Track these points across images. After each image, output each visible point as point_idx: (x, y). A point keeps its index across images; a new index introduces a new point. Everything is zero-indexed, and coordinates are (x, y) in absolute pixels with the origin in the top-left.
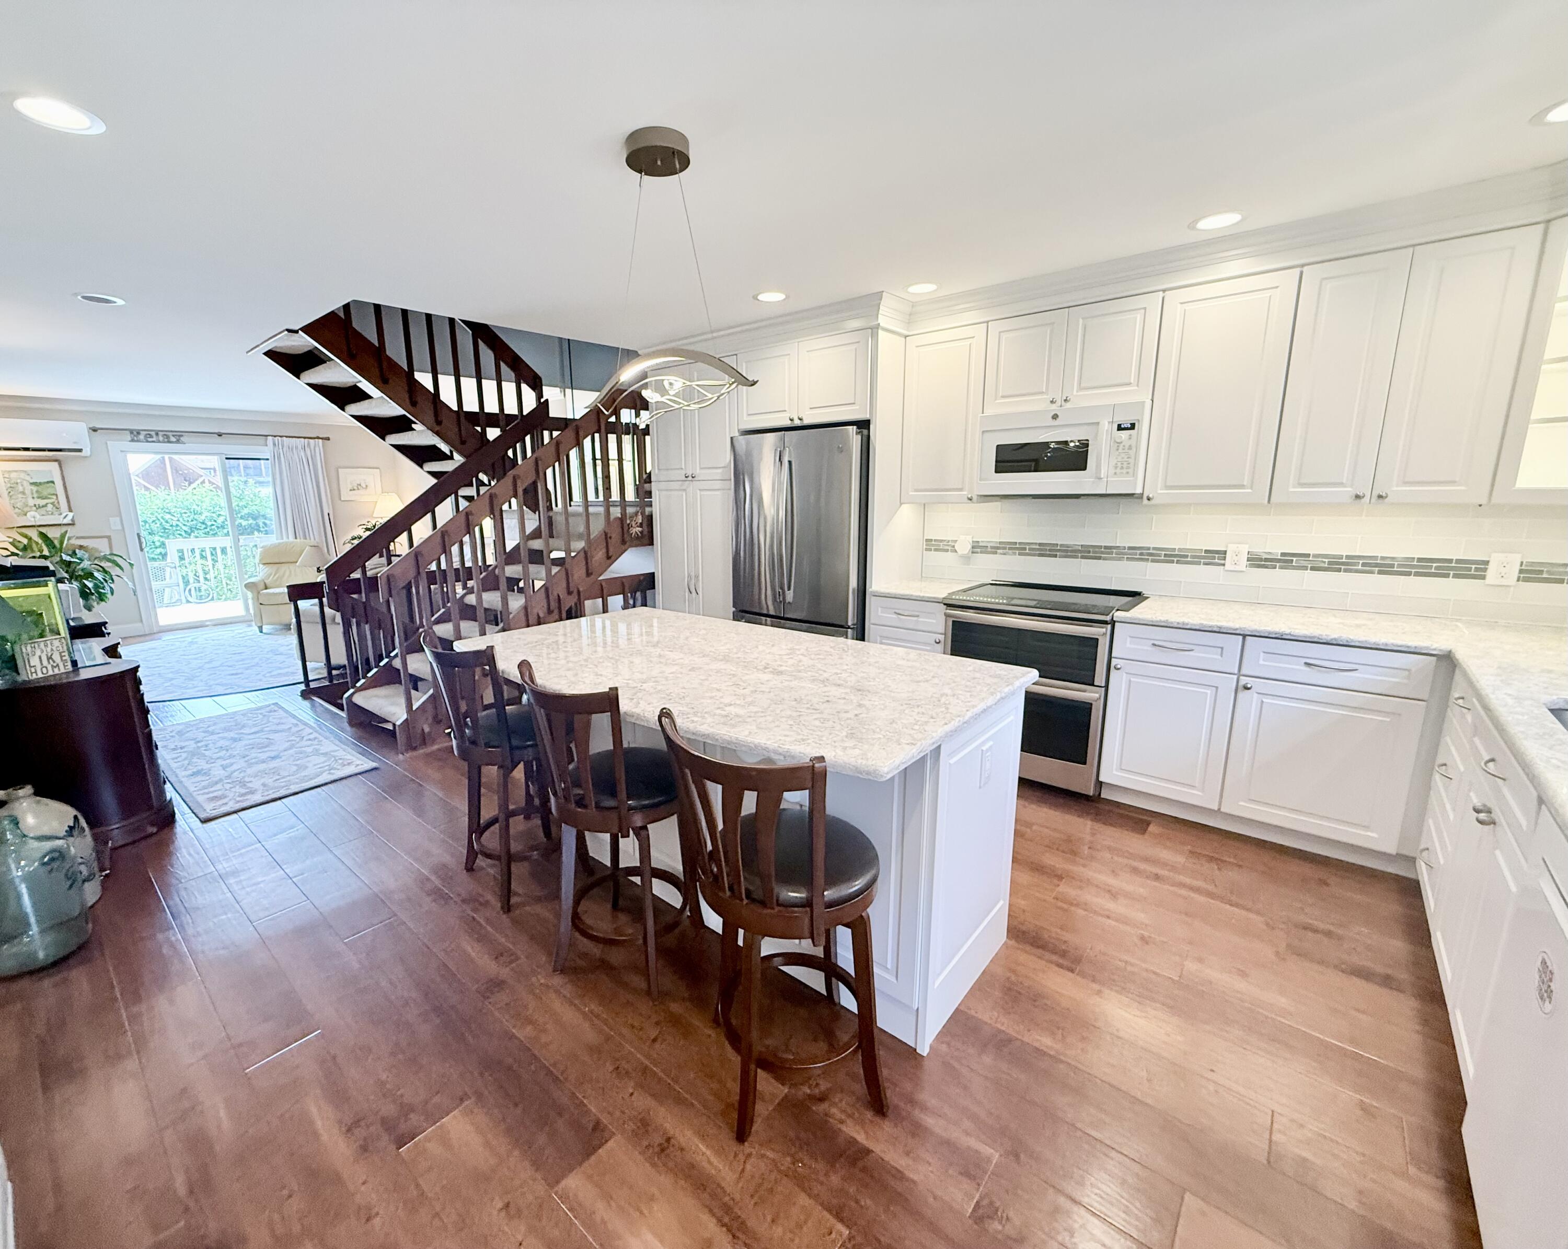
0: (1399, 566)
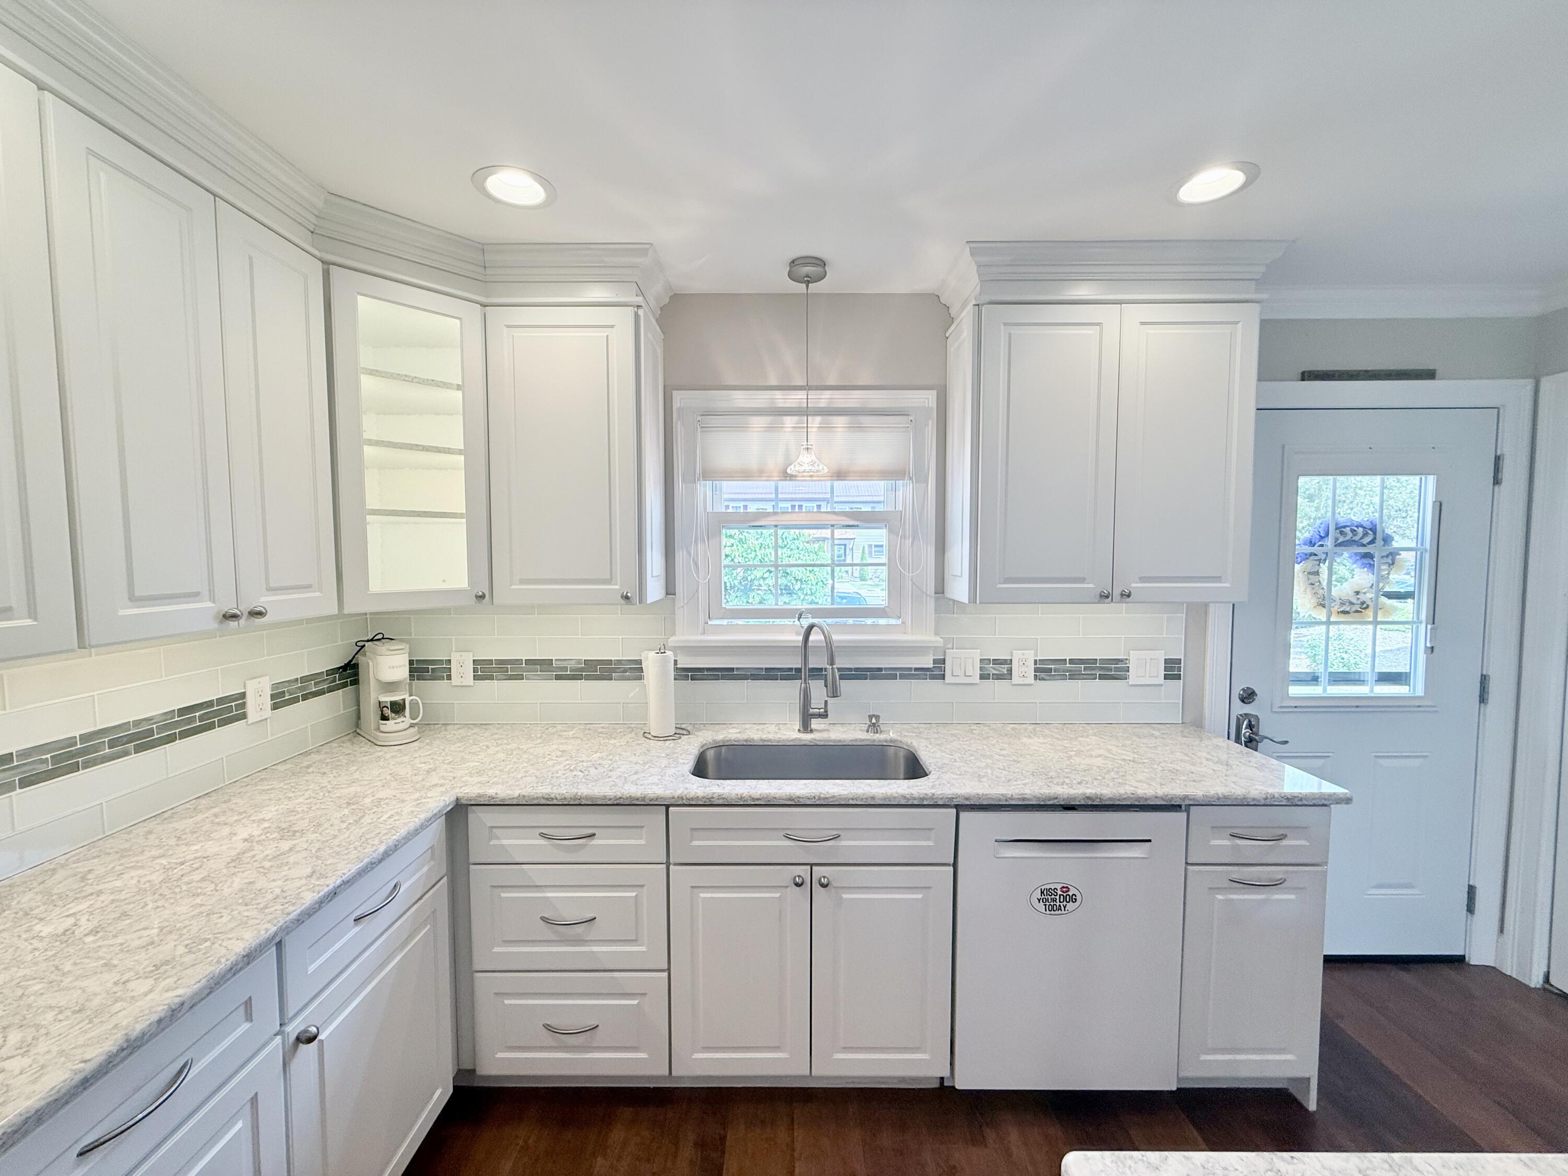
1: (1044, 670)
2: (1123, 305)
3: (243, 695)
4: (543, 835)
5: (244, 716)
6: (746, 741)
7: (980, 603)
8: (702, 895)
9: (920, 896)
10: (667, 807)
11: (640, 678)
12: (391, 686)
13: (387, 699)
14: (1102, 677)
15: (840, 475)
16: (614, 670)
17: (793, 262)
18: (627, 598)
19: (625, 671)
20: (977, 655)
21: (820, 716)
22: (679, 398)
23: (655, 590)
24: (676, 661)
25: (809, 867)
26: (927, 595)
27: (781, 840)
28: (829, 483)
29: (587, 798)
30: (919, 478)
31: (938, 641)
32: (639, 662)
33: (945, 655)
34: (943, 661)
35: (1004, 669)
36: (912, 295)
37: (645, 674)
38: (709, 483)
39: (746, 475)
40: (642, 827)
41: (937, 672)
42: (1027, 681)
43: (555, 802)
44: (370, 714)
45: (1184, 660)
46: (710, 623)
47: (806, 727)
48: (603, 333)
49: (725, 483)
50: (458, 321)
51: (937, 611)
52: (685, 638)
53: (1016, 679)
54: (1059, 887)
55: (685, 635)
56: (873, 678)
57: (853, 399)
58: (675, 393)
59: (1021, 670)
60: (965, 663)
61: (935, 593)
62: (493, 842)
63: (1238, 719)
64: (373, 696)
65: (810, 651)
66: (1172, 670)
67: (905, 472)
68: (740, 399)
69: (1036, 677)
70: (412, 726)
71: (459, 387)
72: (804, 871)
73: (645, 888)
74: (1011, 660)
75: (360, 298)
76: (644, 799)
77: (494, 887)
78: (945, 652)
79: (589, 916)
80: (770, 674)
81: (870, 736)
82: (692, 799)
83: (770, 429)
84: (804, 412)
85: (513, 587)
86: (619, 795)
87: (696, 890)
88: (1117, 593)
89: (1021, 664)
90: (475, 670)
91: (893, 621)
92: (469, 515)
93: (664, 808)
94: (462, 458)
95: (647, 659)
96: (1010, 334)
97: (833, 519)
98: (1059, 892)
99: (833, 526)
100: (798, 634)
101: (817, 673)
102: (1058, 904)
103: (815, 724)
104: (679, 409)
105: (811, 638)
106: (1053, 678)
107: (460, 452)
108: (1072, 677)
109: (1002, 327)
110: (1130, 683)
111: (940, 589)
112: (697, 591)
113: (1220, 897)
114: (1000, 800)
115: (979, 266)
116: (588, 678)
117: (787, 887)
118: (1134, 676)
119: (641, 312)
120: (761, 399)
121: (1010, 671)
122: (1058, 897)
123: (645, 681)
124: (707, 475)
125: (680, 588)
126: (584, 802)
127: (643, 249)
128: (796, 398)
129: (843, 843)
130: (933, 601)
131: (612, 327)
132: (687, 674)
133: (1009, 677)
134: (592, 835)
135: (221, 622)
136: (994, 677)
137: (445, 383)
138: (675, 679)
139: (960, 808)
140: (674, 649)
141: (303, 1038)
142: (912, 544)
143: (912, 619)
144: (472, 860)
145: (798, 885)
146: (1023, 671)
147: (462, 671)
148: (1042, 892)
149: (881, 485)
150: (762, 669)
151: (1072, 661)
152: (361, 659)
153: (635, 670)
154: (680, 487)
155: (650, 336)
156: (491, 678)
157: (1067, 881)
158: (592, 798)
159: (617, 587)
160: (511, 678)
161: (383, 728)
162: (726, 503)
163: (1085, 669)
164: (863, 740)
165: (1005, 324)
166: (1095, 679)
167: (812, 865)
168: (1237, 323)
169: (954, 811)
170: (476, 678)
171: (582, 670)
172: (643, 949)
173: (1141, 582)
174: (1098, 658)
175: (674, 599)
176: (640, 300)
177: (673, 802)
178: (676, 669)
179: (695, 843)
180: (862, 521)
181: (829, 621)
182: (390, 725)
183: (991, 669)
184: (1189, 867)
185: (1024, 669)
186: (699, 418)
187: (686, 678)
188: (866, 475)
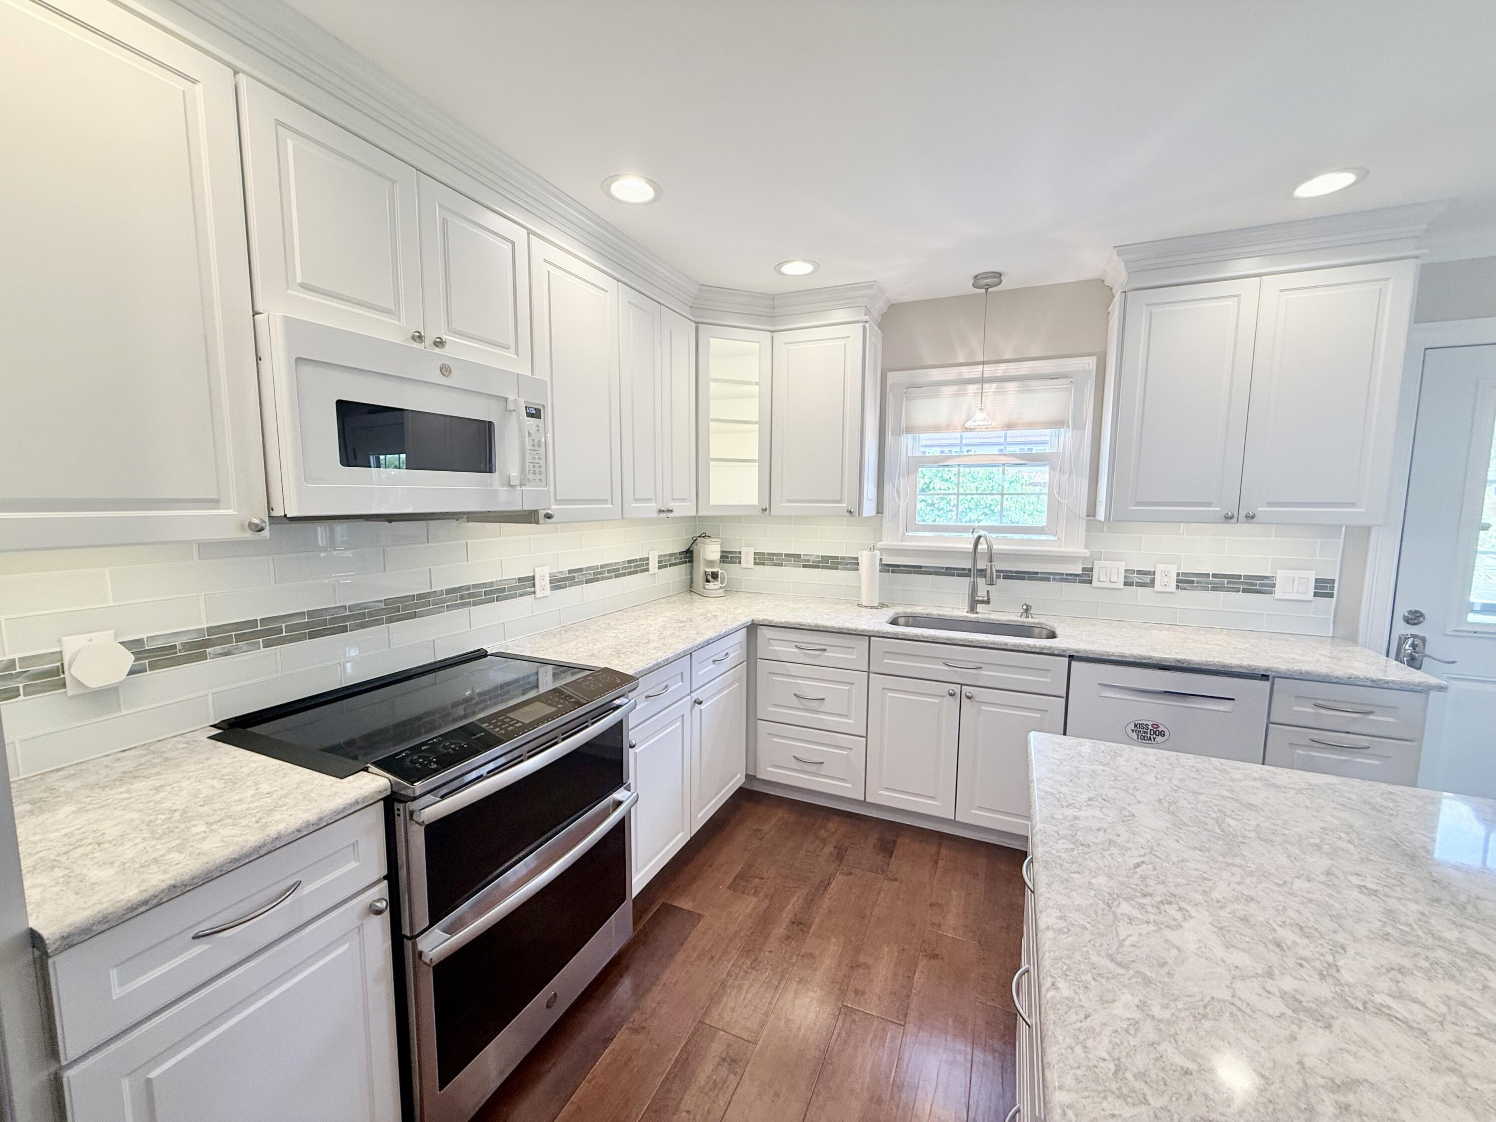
0: (623, 568)
1: (1185, 582)
2: (1263, 277)
3: (648, 559)
4: (796, 646)
5: (647, 570)
6: (927, 614)
7: (1113, 521)
8: (889, 694)
9: (1039, 716)
10: (870, 637)
11: (857, 570)
12: (710, 563)
13: (710, 570)
14: (1244, 591)
15: (1010, 426)
16: (840, 563)
17: (976, 277)
18: (850, 512)
19: (847, 564)
20: (1122, 566)
21: (983, 602)
22: (892, 377)
23: (869, 509)
24: (881, 560)
25: (959, 686)
26: (1079, 518)
27: (941, 665)
28: (1003, 433)
29: (823, 626)
30: (1078, 425)
31: (1087, 553)
32: (857, 559)
33: (1093, 565)
34: (1092, 570)
35: (1147, 579)
36: (1079, 282)
37: (860, 567)
38: (910, 436)
39: (937, 428)
40: (854, 648)
41: (1086, 577)
42: (1168, 589)
43: (805, 627)
44: (699, 578)
45: (1339, 581)
46: (907, 534)
47: (973, 609)
48: (843, 342)
49: (923, 436)
50: (758, 344)
51: (1088, 530)
52: (888, 543)
53: (1158, 586)
54: (1150, 723)
55: (887, 542)
56: (1030, 579)
57: (1025, 368)
58: (889, 373)
59: (1163, 580)
60: (1111, 573)
61: (1087, 516)
62: (770, 647)
63: (1400, 638)
64: (701, 568)
65: (978, 556)
66: (1323, 588)
67: (1064, 422)
68: (935, 375)
69: (1178, 587)
70: (721, 588)
71: (757, 384)
72: (956, 688)
73: (854, 686)
74: (1154, 572)
75: (712, 339)
76: (856, 630)
77: (770, 673)
78: (1093, 562)
79: (822, 697)
80: (949, 572)
81: (1024, 619)
82: (885, 633)
83: (956, 395)
84: (982, 380)
85: (783, 504)
86: (841, 627)
87: (885, 691)
88: (1243, 514)
89: (1164, 575)
90: (755, 559)
91: (1052, 538)
92: (759, 461)
93: (867, 638)
94: (757, 426)
95: (862, 555)
96: (1151, 312)
97: (1004, 459)
98: (1150, 727)
99: (1004, 464)
100: (971, 543)
101: (982, 573)
102: (1149, 736)
103: (980, 608)
104: (891, 385)
105: (980, 546)
106: (1196, 588)
107: (756, 423)
108: (1214, 589)
109: (1145, 307)
110: (1276, 597)
111: (1092, 512)
112: (898, 511)
113: (1300, 752)
114: (1103, 655)
115: (1126, 262)
116: (823, 567)
117: (944, 696)
118: (1279, 593)
119: (867, 325)
120: (952, 373)
121: (1153, 580)
122: (1149, 731)
123: (860, 572)
124: (908, 430)
125: (886, 510)
126: (821, 629)
127: (870, 285)
128: (975, 372)
129: (984, 672)
130: (1085, 522)
131: (848, 337)
132: (888, 568)
133: (1152, 585)
134: (825, 650)
135: (658, 514)
136: (1138, 584)
137: (749, 382)
138: (880, 572)
139: (1071, 657)
140: (881, 550)
141: (697, 701)
142: (1069, 478)
143: (1066, 534)
144: (759, 656)
145: (951, 695)
146: (1166, 580)
147: (748, 559)
148: (1136, 726)
149: (1046, 433)
150: (943, 568)
151: (1214, 576)
152: (695, 548)
153: (853, 564)
154: (889, 439)
155: (873, 339)
156: (764, 564)
157: (1157, 720)
158: (826, 627)
159: (845, 505)
160: (775, 565)
161: (707, 587)
162: (923, 449)
163: (1228, 583)
164: (1016, 621)
165: (1147, 305)
166: (1239, 591)
167: (962, 685)
168: (1388, 279)
169: (1067, 659)
170: (755, 564)
171: (819, 562)
172: (852, 721)
173: (1269, 506)
174: (1243, 574)
175: (882, 517)
176: (866, 318)
177: (873, 634)
178: (881, 565)
179: (886, 661)
180: (1029, 460)
181: (994, 535)
182: (710, 585)
183: (1135, 578)
184: (1270, 725)
185: (1166, 579)
186: (905, 390)
187: (888, 571)
188: (1031, 425)
